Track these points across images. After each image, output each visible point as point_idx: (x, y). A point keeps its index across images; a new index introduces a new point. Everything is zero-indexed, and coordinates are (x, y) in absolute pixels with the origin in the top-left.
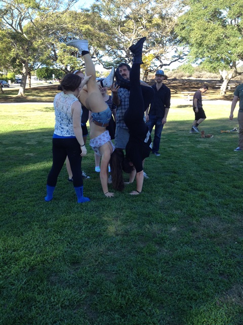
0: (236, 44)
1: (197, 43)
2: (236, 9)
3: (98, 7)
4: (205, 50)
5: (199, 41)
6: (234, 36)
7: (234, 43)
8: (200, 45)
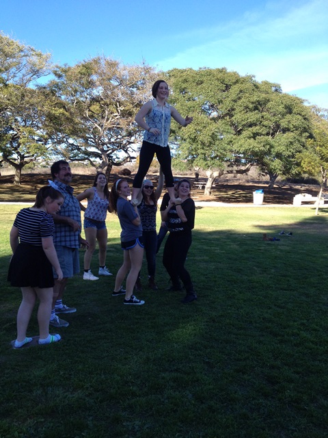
0: (231, 142)
1: (191, 139)
2: (228, 102)
4: (199, 146)
5: (193, 136)
6: (228, 132)
7: (229, 140)
8: (194, 140)
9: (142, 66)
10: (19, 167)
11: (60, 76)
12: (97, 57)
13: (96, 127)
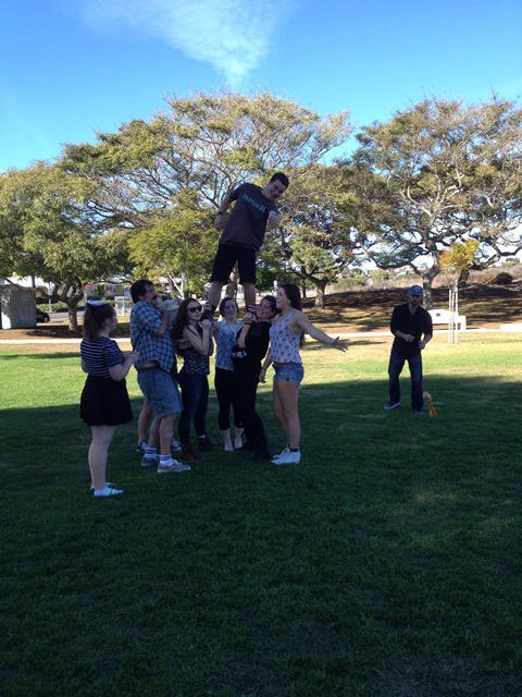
3: (367, 155)
9: (493, 103)
10: (322, 284)
11: (367, 142)
12: (423, 101)
13: (425, 213)
